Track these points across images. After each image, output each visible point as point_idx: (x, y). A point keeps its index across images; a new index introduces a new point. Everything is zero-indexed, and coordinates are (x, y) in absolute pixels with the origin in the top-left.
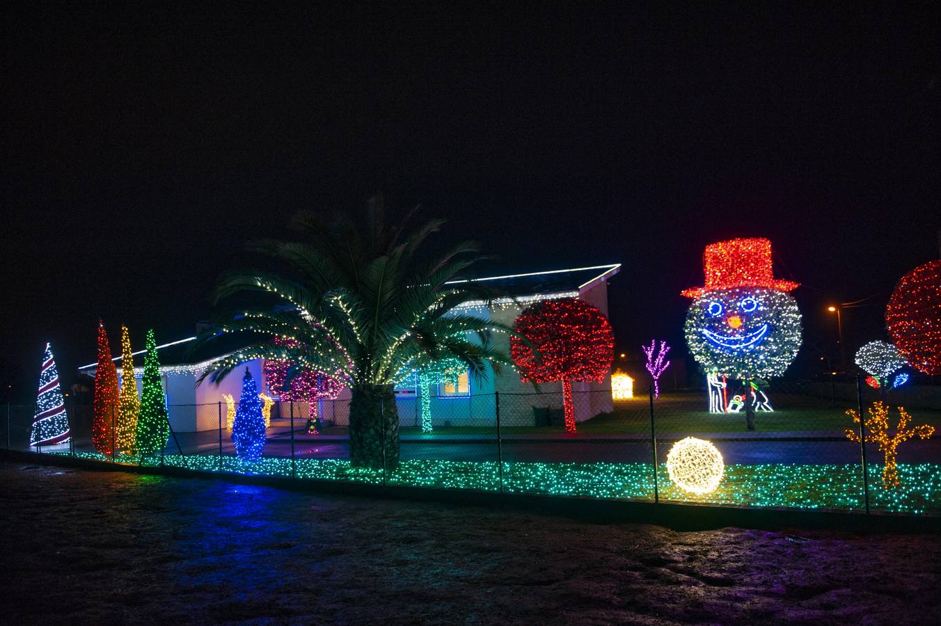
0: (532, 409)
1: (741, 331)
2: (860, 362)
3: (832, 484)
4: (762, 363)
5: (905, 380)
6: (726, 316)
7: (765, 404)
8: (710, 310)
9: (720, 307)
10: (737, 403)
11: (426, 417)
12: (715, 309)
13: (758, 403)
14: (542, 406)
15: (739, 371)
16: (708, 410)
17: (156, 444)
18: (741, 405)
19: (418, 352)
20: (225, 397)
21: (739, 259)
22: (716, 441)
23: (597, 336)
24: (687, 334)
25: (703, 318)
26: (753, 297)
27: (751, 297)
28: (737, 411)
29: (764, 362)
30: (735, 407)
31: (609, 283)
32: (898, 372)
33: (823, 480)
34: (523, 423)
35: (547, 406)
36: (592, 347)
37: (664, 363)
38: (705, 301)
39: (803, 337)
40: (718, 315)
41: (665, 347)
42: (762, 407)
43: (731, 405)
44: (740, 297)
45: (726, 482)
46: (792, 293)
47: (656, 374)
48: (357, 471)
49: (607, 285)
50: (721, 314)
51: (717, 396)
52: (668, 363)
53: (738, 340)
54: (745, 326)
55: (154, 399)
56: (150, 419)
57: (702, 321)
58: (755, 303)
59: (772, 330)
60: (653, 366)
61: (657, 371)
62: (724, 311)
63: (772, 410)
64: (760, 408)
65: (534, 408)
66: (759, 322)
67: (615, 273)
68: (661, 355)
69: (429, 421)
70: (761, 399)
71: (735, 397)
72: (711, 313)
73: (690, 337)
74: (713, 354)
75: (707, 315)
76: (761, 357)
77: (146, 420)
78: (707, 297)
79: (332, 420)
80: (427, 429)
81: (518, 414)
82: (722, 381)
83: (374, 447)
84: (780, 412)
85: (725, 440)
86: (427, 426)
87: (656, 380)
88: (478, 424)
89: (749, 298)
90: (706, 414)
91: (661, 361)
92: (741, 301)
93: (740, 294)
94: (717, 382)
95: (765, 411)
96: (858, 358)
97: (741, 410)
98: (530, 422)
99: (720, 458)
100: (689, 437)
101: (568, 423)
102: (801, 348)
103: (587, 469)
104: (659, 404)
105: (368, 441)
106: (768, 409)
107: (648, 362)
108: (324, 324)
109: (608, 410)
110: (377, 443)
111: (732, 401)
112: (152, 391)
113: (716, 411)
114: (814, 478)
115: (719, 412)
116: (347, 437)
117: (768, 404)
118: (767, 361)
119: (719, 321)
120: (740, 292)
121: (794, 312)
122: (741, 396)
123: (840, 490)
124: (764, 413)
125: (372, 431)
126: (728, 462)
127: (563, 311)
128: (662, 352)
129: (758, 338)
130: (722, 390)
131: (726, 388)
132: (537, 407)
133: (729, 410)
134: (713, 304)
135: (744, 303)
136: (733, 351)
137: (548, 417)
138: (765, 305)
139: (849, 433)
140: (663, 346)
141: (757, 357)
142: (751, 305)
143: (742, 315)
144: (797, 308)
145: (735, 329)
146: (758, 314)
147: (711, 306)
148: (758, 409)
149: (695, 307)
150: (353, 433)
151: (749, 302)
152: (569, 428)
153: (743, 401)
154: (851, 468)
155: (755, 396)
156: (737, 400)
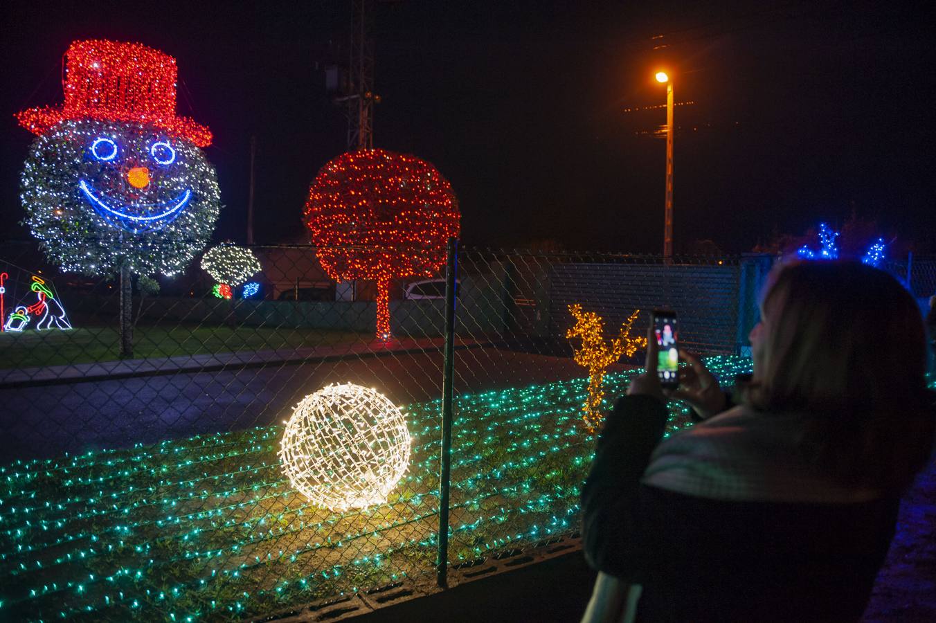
1: (147, 193)
5: (256, 289)
6: (124, 164)
7: (60, 318)
8: (93, 149)
9: (115, 147)
12: (105, 149)
13: (52, 317)
18: (26, 321)
25: (78, 161)
26: (168, 142)
27: (164, 142)
28: (20, 329)
30: (16, 323)
32: (250, 280)
38: (76, 134)
40: (110, 158)
42: (57, 322)
43: (11, 320)
44: (148, 139)
50: (116, 159)
53: (141, 208)
54: (154, 188)
57: (75, 167)
58: (172, 152)
62: (121, 155)
63: (70, 327)
64: (54, 324)
66: (177, 184)
70: (55, 311)
71: (17, 309)
72: (95, 155)
74: (90, 228)
78: (80, 129)
84: (81, 330)
89: (161, 142)
92: (150, 145)
93: (144, 133)
95: (61, 328)
97: (26, 328)
106: (64, 325)
111: (12, 314)
117: (64, 319)
120: (148, 130)
122: (27, 306)
124: (59, 332)
129: (173, 211)
133: (8, 328)
135: (154, 149)
136: (132, 225)
142: (166, 155)
145: (137, 190)
147: (96, 143)
148: (51, 326)
151: (162, 148)
153: (29, 314)
155: (47, 307)
156: (21, 313)
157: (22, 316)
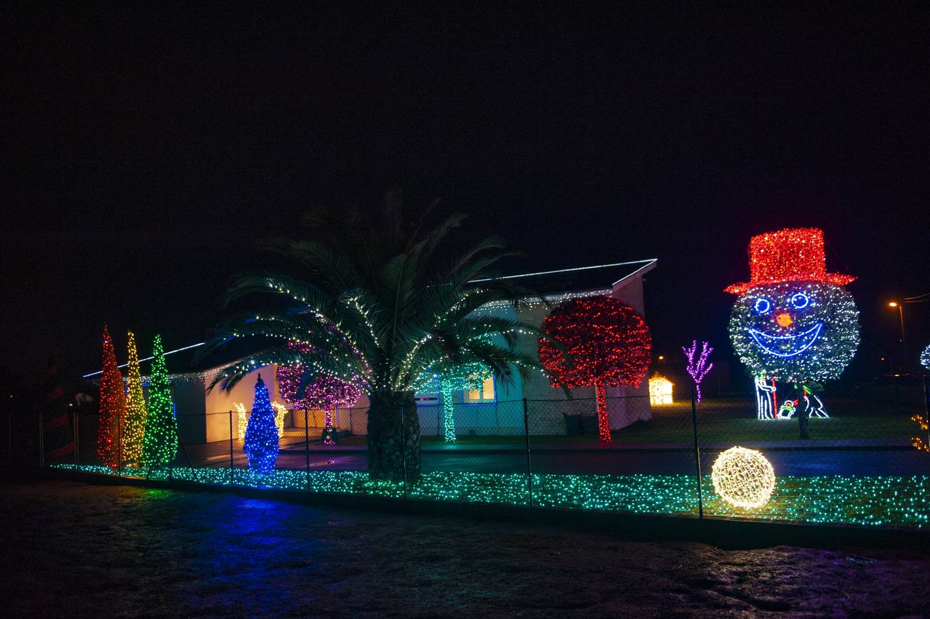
0: (562, 416)
1: (791, 329)
2: (927, 362)
3: (898, 498)
4: (815, 364)
6: (775, 313)
7: (819, 409)
9: (768, 303)
10: (788, 408)
11: (449, 426)
12: (763, 306)
13: (812, 409)
14: (574, 413)
15: (790, 374)
16: (757, 417)
17: (163, 456)
18: (792, 411)
19: (440, 356)
20: (236, 406)
21: (789, 251)
22: (767, 451)
23: (633, 336)
24: (732, 333)
25: (749, 316)
26: (805, 292)
27: (803, 293)
28: (788, 418)
29: (818, 363)
30: (785, 413)
31: (644, 280)
33: (888, 493)
34: (553, 431)
35: (579, 413)
36: (627, 349)
37: (706, 366)
38: (751, 297)
39: (861, 336)
40: (766, 311)
41: (708, 348)
42: (816, 412)
43: (781, 411)
44: (790, 293)
45: (777, 495)
46: (848, 288)
47: (698, 378)
48: (376, 483)
49: (644, 282)
50: (769, 311)
51: (766, 401)
52: (711, 365)
53: (788, 340)
54: (795, 324)
55: (162, 409)
56: (158, 430)
57: (748, 319)
58: (807, 299)
59: (826, 328)
60: (695, 368)
61: (699, 374)
62: (772, 308)
63: (827, 416)
64: (814, 414)
65: (565, 415)
66: (811, 320)
67: (650, 269)
68: (704, 357)
69: (452, 430)
70: (814, 404)
71: (786, 402)
72: (757, 310)
73: (735, 337)
74: (761, 355)
75: (754, 313)
76: (815, 358)
77: (153, 431)
78: (753, 294)
79: (349, 429)
80: (450, 439)
81: (547, 423)
82: (771, 385)
83: (394, 458)
84: (837, 419)
85: (776, 450)
86: (450, 435)
87: (697, 384)
88: (504, 433)
89: (800, 294)
90: (754, 421)
91: (703, 362)
92: (791, 297)
93: (789, 289)
94: (765, 386)
95: (820, 417)
96: (924, 358)
97: (792, 416)
98: (562, 431)
99: (770, 469)
100: (735, 447)
101: (603, 432)
102: (858, 347)
103: (624, 482)
104: (702, 410)
105: (387, 451)
106: (822, 415)
107: (689, 364)
108: (340, 327)
109: (646, 417)
110: (398, 453)
111: (782, 407)
112: (160, 400)
113: (765, 417)
114: (877, 491)
115: (768, 418)
116: (365, 448)
117: (822, 409)
118: (821, 362)
119: (767, 318)
120: (790, 287)
121: (851, 308)
122: (793, 401)
123: (907, 504)
124: (819, 420)
125: (392, 441)
126: (778, 473)
127: (595, 310)
128: (705, 353)
130: (771, 395)
131: (776, 392)
132: (569, 414)
133: (780, 416)
134: (760, 300)
135: (794, 299)
137: (581, 425)
138: (817, 301)
139: (915, 441)
140: (705, 347)
141: (810, 359)
142: (802, 302)
143: (792, 312)
144: (853, 304)
145: (785, 328)
146: (810, 310)
147: (757, 303)
148: (812, 415)
149: (740, 304)
150: (372, 443)
151: (800, 298)
152: (603, 436)
153: (795, 406)
154: (919, 480)
155: (808, 401)
156: (788, 405)
157: (789, 407)
